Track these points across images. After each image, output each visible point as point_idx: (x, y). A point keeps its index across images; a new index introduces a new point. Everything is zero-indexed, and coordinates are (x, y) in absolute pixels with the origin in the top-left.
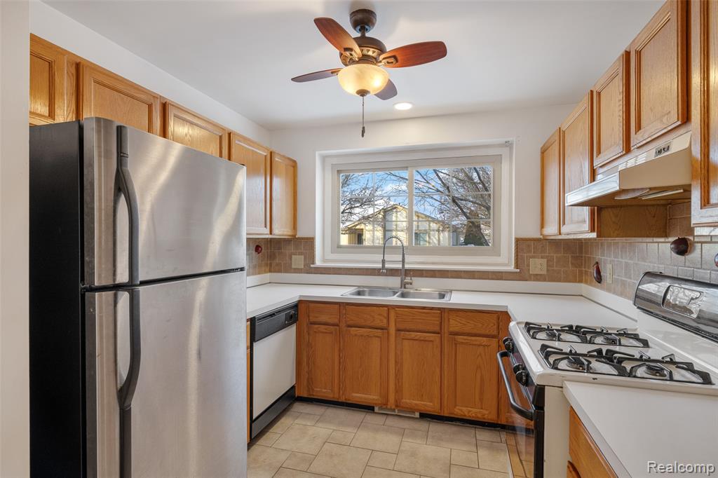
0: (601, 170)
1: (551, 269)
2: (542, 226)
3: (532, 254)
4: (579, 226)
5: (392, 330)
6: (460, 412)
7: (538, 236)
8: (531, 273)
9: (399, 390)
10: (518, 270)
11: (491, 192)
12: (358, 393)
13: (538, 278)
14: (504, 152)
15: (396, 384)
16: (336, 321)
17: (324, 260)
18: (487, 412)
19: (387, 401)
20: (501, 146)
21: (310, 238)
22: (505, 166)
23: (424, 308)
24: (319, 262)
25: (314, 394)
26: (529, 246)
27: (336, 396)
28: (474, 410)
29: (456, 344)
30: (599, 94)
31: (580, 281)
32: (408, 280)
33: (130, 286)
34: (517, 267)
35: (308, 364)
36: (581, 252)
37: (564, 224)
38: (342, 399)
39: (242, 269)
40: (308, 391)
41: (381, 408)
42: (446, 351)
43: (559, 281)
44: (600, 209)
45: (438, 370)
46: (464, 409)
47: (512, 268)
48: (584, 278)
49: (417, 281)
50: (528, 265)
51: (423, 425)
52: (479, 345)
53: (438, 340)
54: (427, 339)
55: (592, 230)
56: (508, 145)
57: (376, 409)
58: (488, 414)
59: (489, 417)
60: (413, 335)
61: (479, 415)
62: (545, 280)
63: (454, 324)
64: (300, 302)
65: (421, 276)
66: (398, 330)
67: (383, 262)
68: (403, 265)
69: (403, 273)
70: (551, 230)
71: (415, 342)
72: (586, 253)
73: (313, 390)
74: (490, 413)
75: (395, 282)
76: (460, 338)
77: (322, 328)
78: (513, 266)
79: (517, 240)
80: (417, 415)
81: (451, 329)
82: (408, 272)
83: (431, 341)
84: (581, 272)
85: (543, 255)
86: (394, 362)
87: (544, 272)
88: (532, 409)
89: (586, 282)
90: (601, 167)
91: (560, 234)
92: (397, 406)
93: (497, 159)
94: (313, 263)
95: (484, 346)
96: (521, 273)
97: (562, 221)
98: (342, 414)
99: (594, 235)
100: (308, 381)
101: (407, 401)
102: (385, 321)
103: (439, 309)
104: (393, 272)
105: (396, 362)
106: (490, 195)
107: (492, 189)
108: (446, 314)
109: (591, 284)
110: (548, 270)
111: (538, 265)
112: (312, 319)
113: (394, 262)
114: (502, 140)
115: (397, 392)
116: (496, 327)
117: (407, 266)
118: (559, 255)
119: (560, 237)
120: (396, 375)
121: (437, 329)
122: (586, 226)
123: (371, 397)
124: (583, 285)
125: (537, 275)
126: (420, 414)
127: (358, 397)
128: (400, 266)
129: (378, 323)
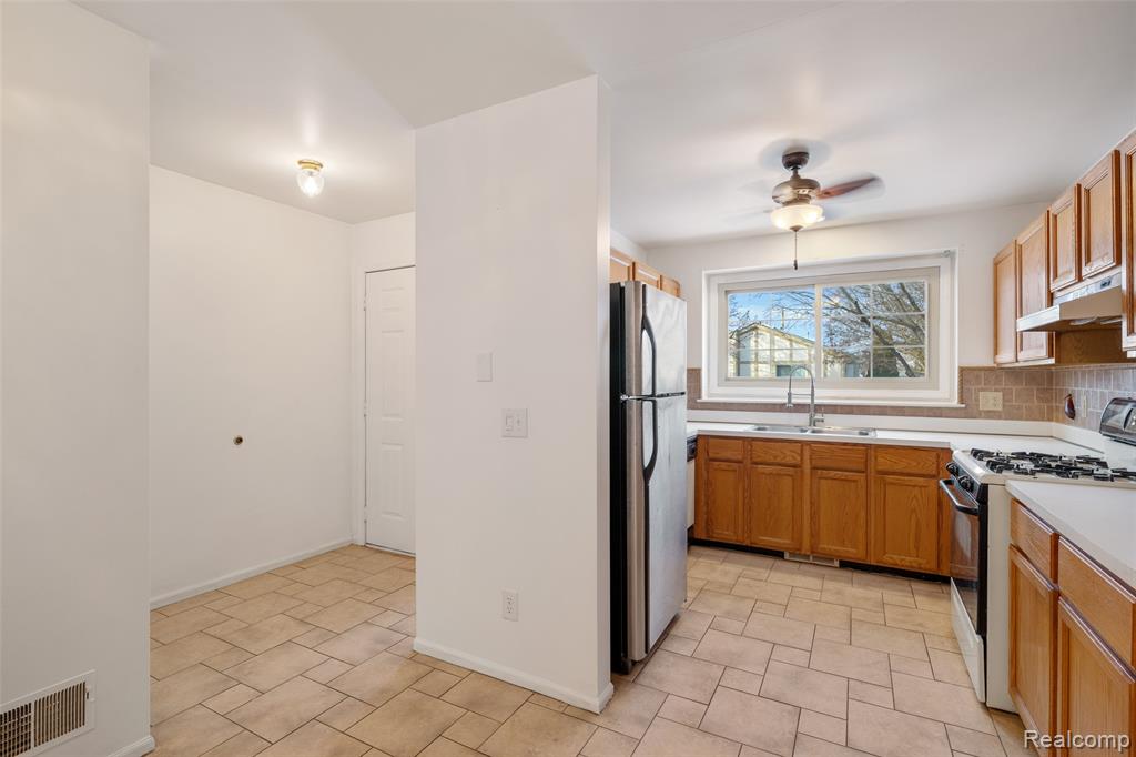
0: (1058, 294)
1: (1007, 404)
2: (996, 352)
3: (983, 386)
4: (1037, 352)
5: (807, 467)
6: (891, 561)
7: (991, 364)
8: (981, 409)
9: (814, 535)
10: (963, 406)
11: (926, 312)
12: (765, 535)
13: (990, 415)
14: (943, 263)
15: (811, 527)
16: (740, 457)
17: (710, 395)
18: (925, 561)
19: (801, 544)
20: (938, 255)
21: (695, 370)
22: (944, 280)
23: (845, 444)
24: (705, 398)
25: (715, 535)
26: (978, 377)
27: (740, 538)
28: (908, 558)
29: (885, 485)
30: (1056, 217)
31: (1050, 420)
32: (818, 416)
33: (653, 397)
34: (961, 400)
35: (707, 503)
36: (1050, 383)
37: (1021, 349)
38: (747, 543)
39: (683, 393)
40: (707, 533)
41: (791, 554)
42: (873, 491)
43: (1020, 418)
44: (1059, 335)
45: (863, 514)
46: (895, 557)
47: (955, 403)
48: (1054, 415)
49: (829, 418)
50: (977, 400)
51: (846, 574)
52: (914, 486)
53: (863, 479)
54: (849, 478)
55: (1051, 356)
56: (949, 254)
57: (787, 556)
58: (927, 564)
59: (928, 566)
60: (832, 473)
61: (914, 564)
62: (1000, 418)
63: (884, 462)
64: (698, 436)
65: (835, 412)
66: (814, 468)
67: (790, 394)
68: (813, 399)
69: (812, 408)
70: (1006, 357)
71: (835, 482)
72: (1057, 384)
73: (713, 531)
74: (928, 563)
75: (803, 418)
76: (890, 478)
77: (723, 465)
78: (957, 401)
79: (962, 370)
80: (837, 564)
81: (879, 468)
82: (819, 408)
83: (854, 481)
84: (1050, 409)
85: (997, 387)
86: (808, 502)
87: (1000, 408)
88: (976, 506)
89: (1058, 421)
90: (1060, 290)
91: (1017, 361)
92: (813, 552)
93: (935, 272)
94: (700, 398)
95: (920, 487)
96: (967, 408)
97: (1019, 346)
98: (748, 558)
99: (1052, 361)
100: (707, 522)
101: (826, 546)
102: (799, 458)
103: (864, 445)
104: (799, 408)
105: (811, 503)
106: (923, 316)
107: (926, 307)
108: (873, 452)
109: (1063, 422)
110: (1004, 406)
111: (990, 399)
112: (711, 455)
113: (801, 395)
114: (943, 250)
115: (812, 536)
116: (935, 466)
117: (816, 401)
118: (1020, 387)
119: (1017, 365)
120: (811, 519)
121: (862, 467)
122: (1044, 352)
123: (782, 541)
124: (1053, 424)
125: (989, 411)
126: (841, 562)
127: (766, 540)
128: (809, 401)
129: (789, 460)
